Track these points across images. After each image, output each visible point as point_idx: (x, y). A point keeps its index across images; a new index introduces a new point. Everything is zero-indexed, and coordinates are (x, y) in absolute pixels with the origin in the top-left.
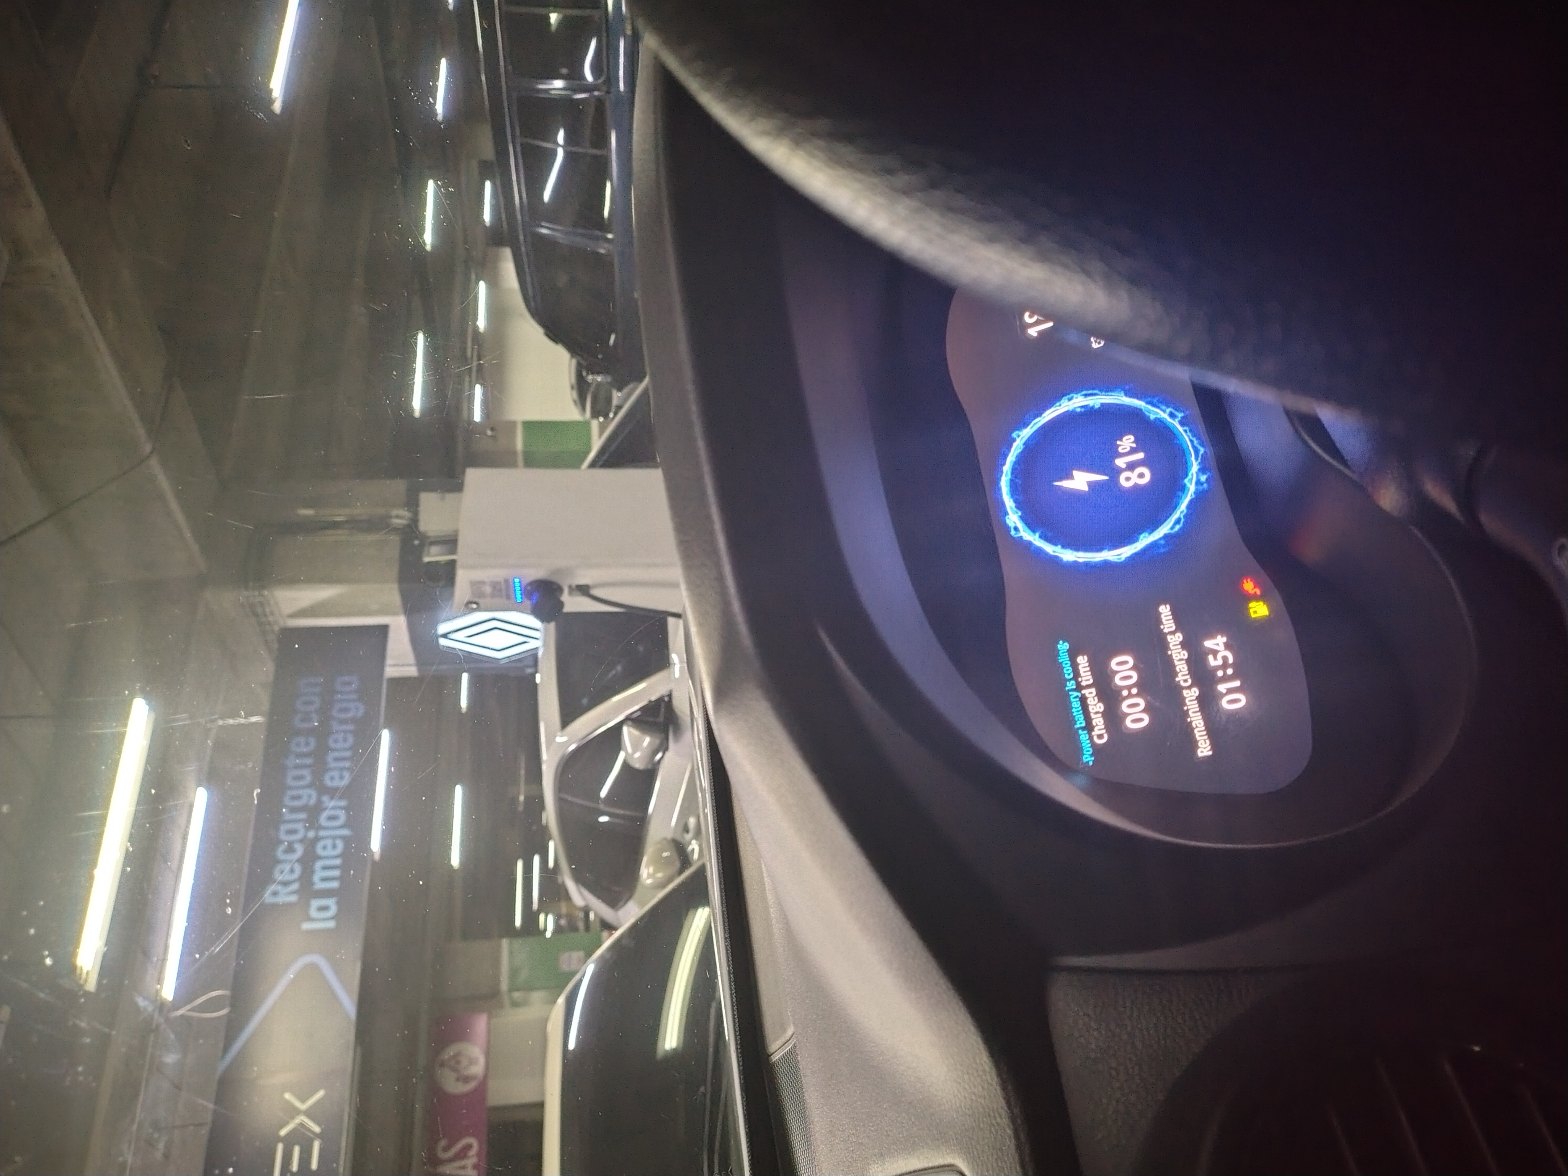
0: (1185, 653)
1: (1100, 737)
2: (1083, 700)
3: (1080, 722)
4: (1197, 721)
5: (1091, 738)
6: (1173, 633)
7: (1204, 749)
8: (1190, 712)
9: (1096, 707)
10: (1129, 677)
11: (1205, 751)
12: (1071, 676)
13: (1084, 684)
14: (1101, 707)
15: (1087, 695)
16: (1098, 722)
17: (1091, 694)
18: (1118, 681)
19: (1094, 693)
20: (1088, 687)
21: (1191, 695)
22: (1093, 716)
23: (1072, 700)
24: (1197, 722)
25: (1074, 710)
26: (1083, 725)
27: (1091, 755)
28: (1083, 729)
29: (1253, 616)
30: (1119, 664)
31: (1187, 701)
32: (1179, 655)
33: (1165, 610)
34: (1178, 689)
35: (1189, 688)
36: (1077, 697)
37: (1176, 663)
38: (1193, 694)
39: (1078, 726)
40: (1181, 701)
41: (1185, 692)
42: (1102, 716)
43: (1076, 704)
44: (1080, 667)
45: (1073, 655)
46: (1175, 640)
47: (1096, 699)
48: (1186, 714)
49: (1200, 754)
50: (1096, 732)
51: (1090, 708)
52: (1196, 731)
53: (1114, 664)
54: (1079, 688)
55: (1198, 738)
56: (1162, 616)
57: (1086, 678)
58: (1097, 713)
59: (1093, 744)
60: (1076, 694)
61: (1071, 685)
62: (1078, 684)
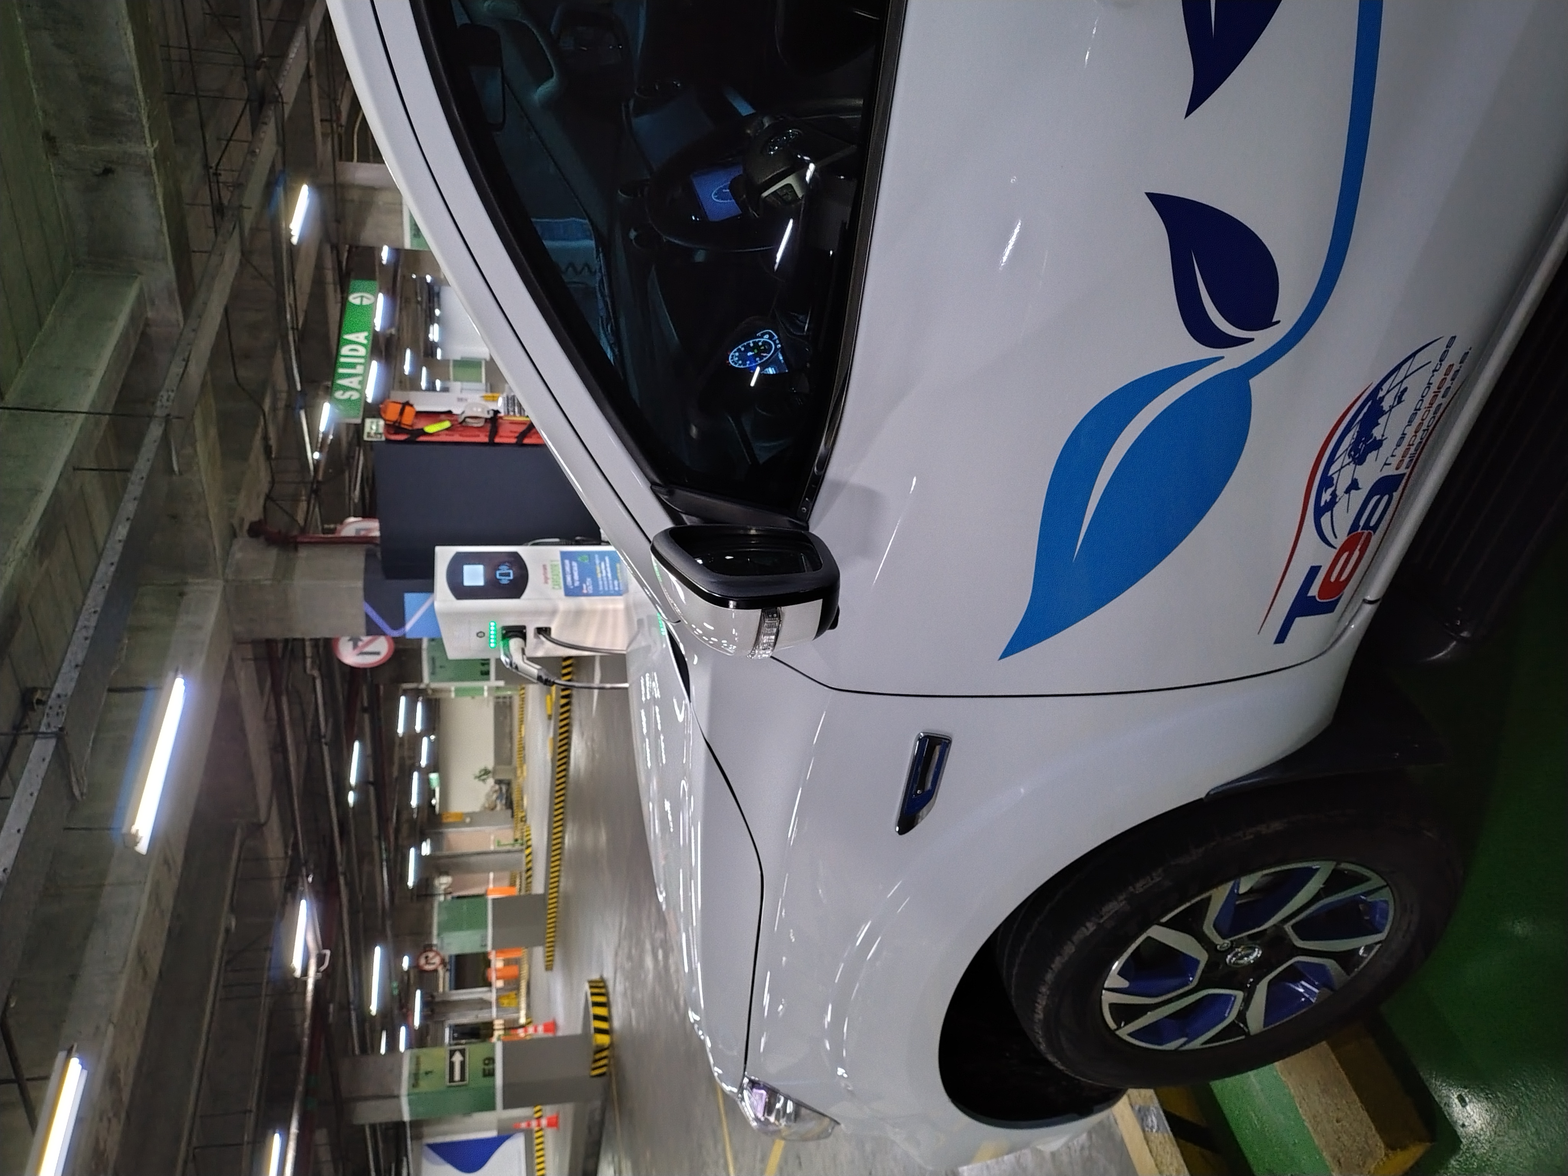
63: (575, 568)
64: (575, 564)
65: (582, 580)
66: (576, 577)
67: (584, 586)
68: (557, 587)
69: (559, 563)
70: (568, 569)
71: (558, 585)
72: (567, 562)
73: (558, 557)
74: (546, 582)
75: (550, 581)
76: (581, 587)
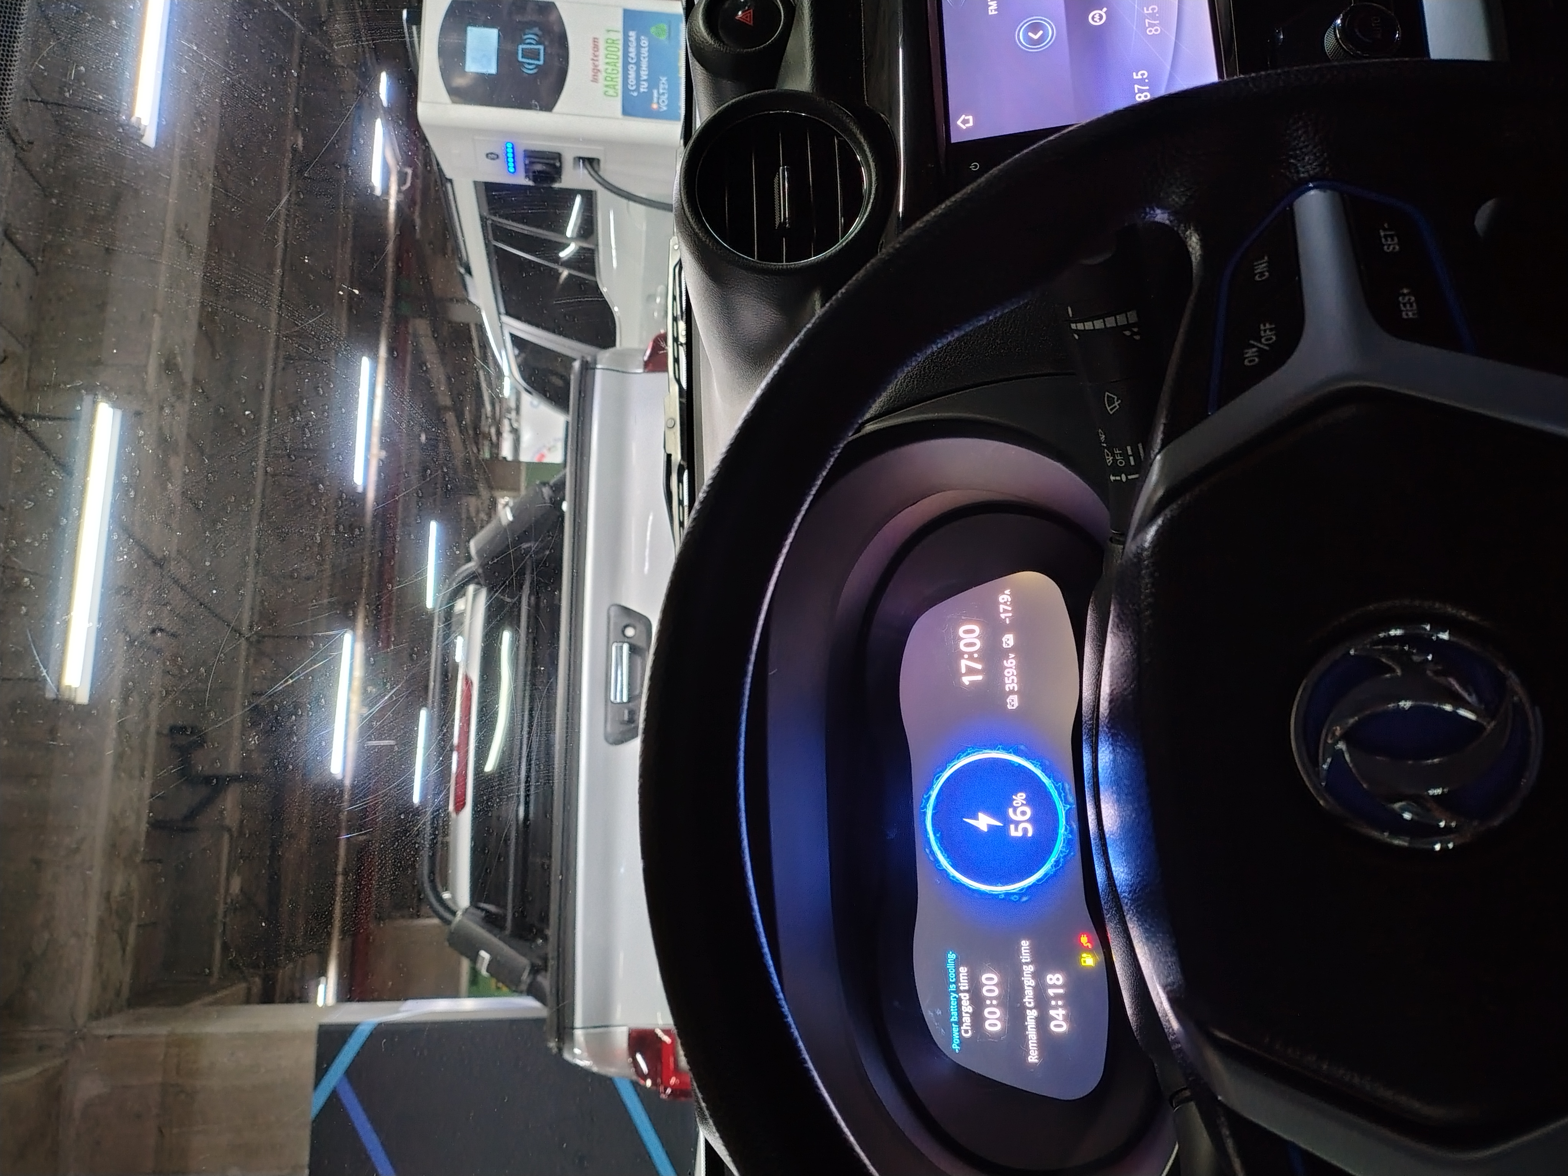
0: (1033, 981)
1: (966, 1031)
2: (959, 1000)
3: (954, 1018)
4: (1032, 1034)
5: (959, 1031)
6: (1027, 964)
7: (1033, 1057)
8: (1029, 1027)
9: (967, 1008)
10: (992, 991)
11: (1033, 1058)
12: (954, 980)
13: (962, 988)
14: (970, 1009)
15: (962, 998)
16: (967, 1019)
17: (965, 997)
18: (984, 991)
19: (968, 997)
20: (965, 991)
21: (1032, 1015)
22: (964, 1014)
23: (952, 999)
24: (1032, 1036)
25: (952, 1007)
26: (956, 1020)
27: (958, 1045)
28: (956, 1023)
29: (1083, 964)
30: (987, 979)
31: (1028, 1018)
32: (1029, 982)
33: (1025, 944)
34: (1023, 1008)
35: (1031, 1009)
36: (955, 997)
37: (1026, 988)
38: (1032, 1013)
39: (952, 1020)
40: (1024, 1018)
41: (1028, 1011)
42: (971, 1017)
43: (954, 1003)
44: (961, 975)
45: (957, 964)
46: (1028, 969)
47: (968, 1002)
48: (1025, 1028)
49: (1030, 1060)
50: (964, 1027)
51: (963, 1008)
52: (1030, 1042)
53: (984, 977)
54: (958, 991)
55: (1031, 1048)
56: (1023, 948)
57: (964, 985)
58: (967, 1013)
59: (960, 1035)
60: (954, 995)
61: (952, 987)
62: (958, 987)
63: (645, 52)
64: (645, 42)
65: (653, 82)
66: (644, 74)
67: (655, 92)
68: (611, 92)
69: (620, 36)
70: (632, 50)
71: (614, 87)
72: (632, 34)
73: (619, 25)
74: (595, 80)
75: (601, 76)
76: (648, 96)
